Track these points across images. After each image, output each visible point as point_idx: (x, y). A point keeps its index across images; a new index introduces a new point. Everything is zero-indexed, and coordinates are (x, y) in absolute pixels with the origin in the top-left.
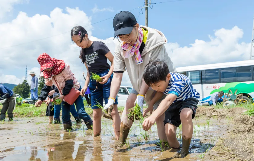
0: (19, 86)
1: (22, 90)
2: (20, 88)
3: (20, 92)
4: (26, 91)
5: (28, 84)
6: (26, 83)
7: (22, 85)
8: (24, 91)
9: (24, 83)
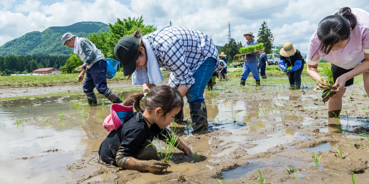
0: (226, 46)
1: (230, 51)
2: (227, 48)
3: (228, 53)
4: (234, 52)
5: (235, 43)
6: (234, 41)
7: (229, 44)
8: (232, 52)
9: (231, 42)
